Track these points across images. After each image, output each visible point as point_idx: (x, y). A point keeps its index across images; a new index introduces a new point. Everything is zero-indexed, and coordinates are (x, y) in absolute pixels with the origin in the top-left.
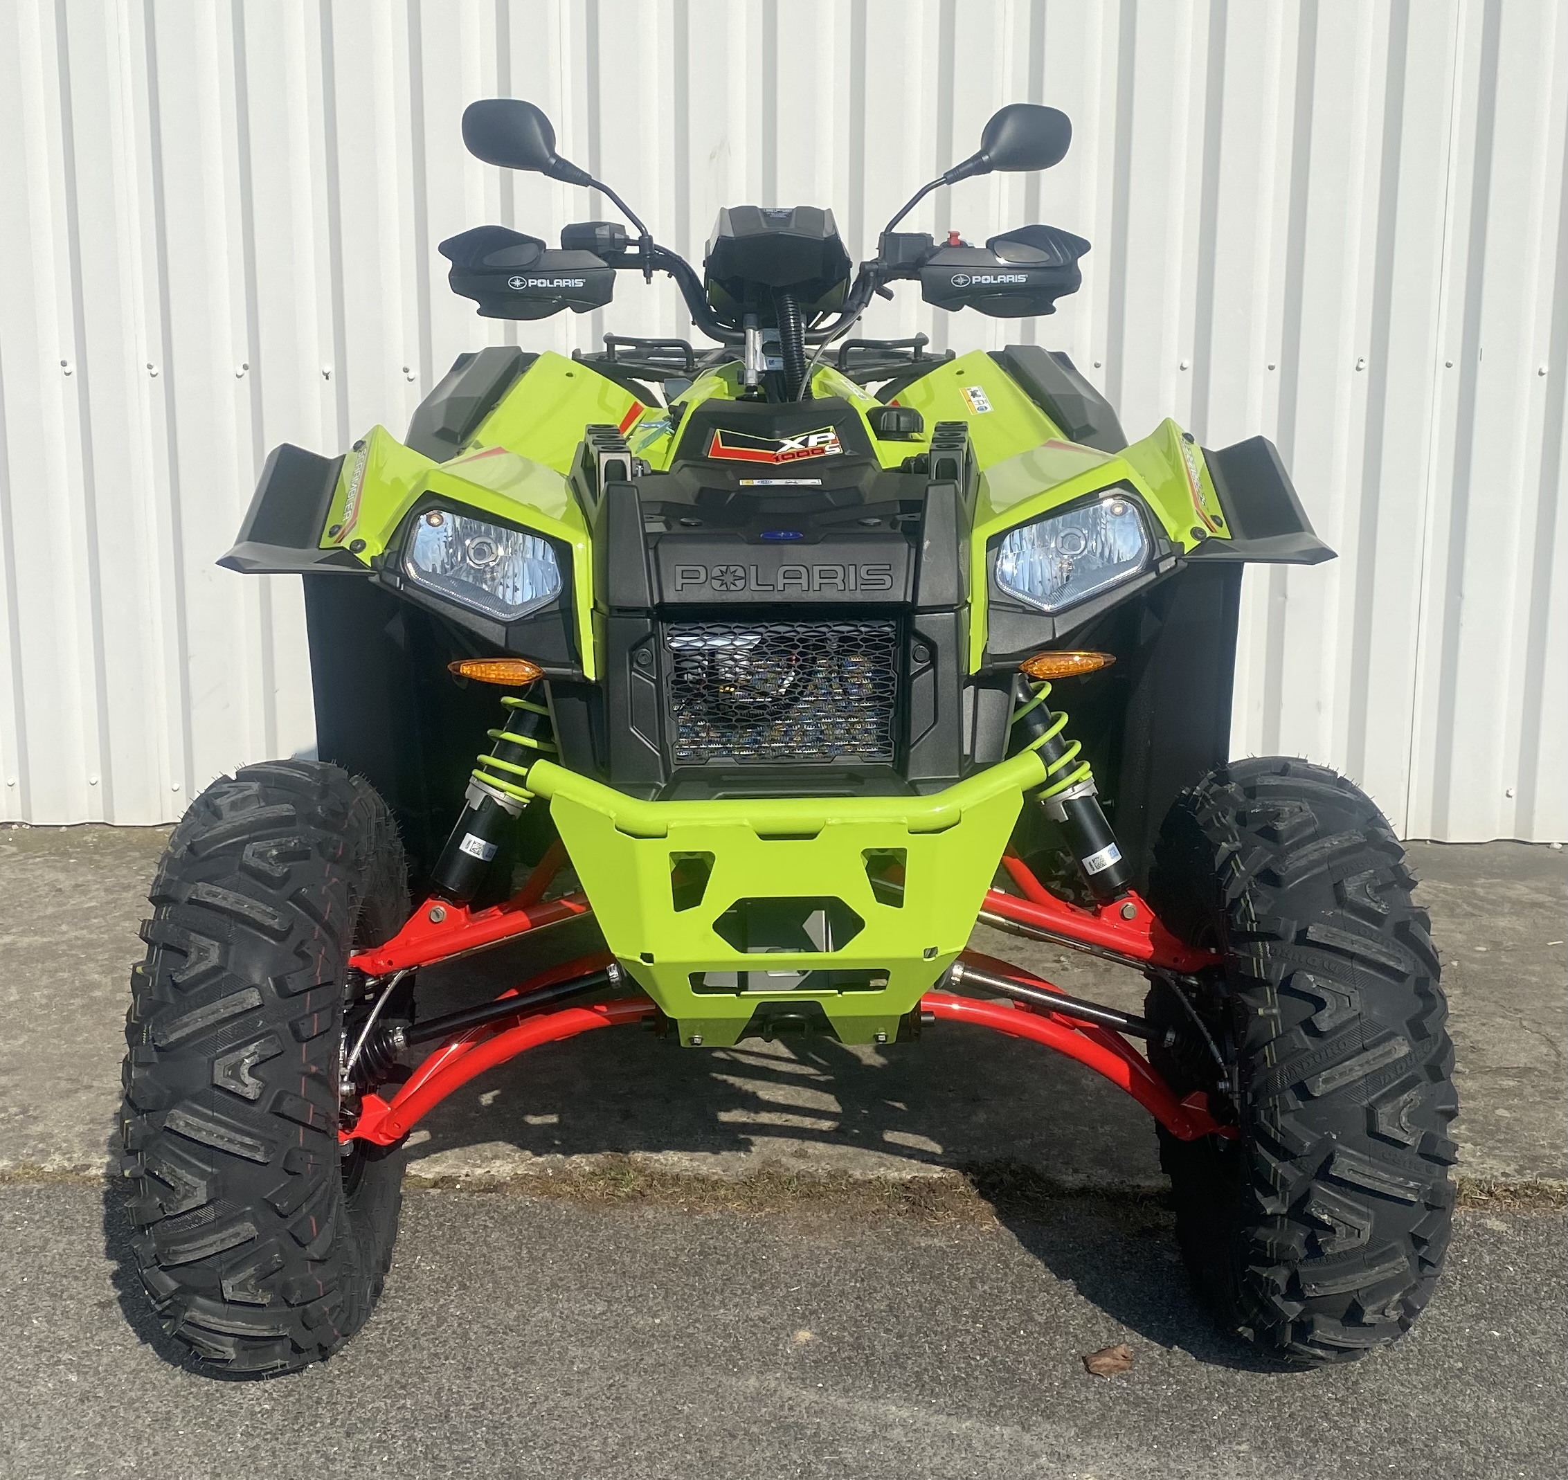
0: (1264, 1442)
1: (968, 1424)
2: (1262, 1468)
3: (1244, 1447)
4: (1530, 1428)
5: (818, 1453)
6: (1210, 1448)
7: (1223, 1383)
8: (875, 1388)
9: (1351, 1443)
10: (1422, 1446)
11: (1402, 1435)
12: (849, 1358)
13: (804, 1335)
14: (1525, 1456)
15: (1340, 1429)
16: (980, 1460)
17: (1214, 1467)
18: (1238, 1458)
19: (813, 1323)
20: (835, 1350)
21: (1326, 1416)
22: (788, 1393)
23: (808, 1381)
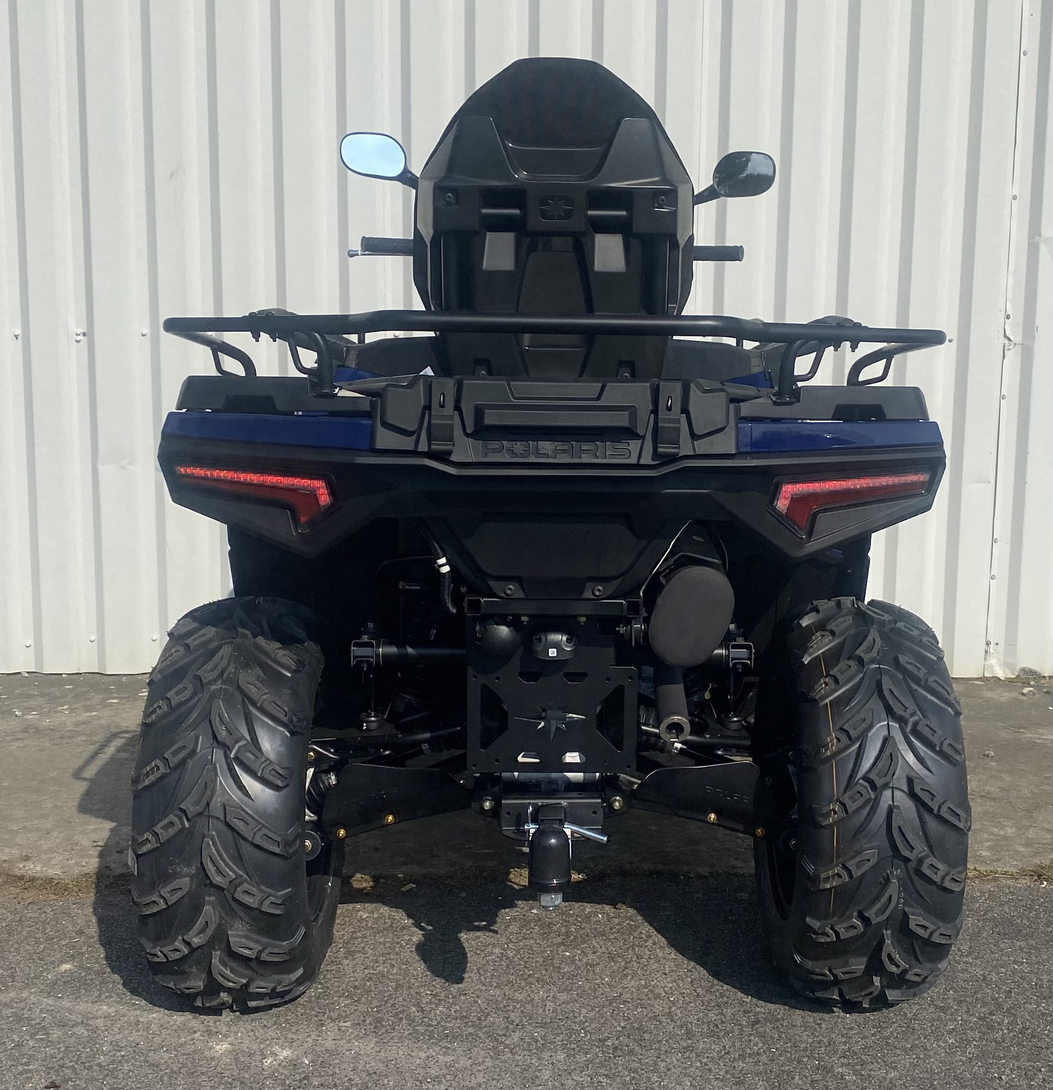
0: (364, 1021)
1: (154, 1015)
2: (353, 1036)
3: (348, 1024)
4: (559, 1008)
5: (32, 1036)
6: (322, 1025)
7: (355, 987)
8: (100, 996)
9: (426, 1020)
10: (475, 1019)
11: (465, 1014)
12: (92, 980)
13: (66, 967)
14: (546, 1023)
15: (423, 1011)
16: (150, 1036)
17: (319, 1036)
18: (340, 1030)
19: (77, 960)
20: (83, 975)
21: (418, 1005)
22: (35, 1000)
23: (52, 994)
